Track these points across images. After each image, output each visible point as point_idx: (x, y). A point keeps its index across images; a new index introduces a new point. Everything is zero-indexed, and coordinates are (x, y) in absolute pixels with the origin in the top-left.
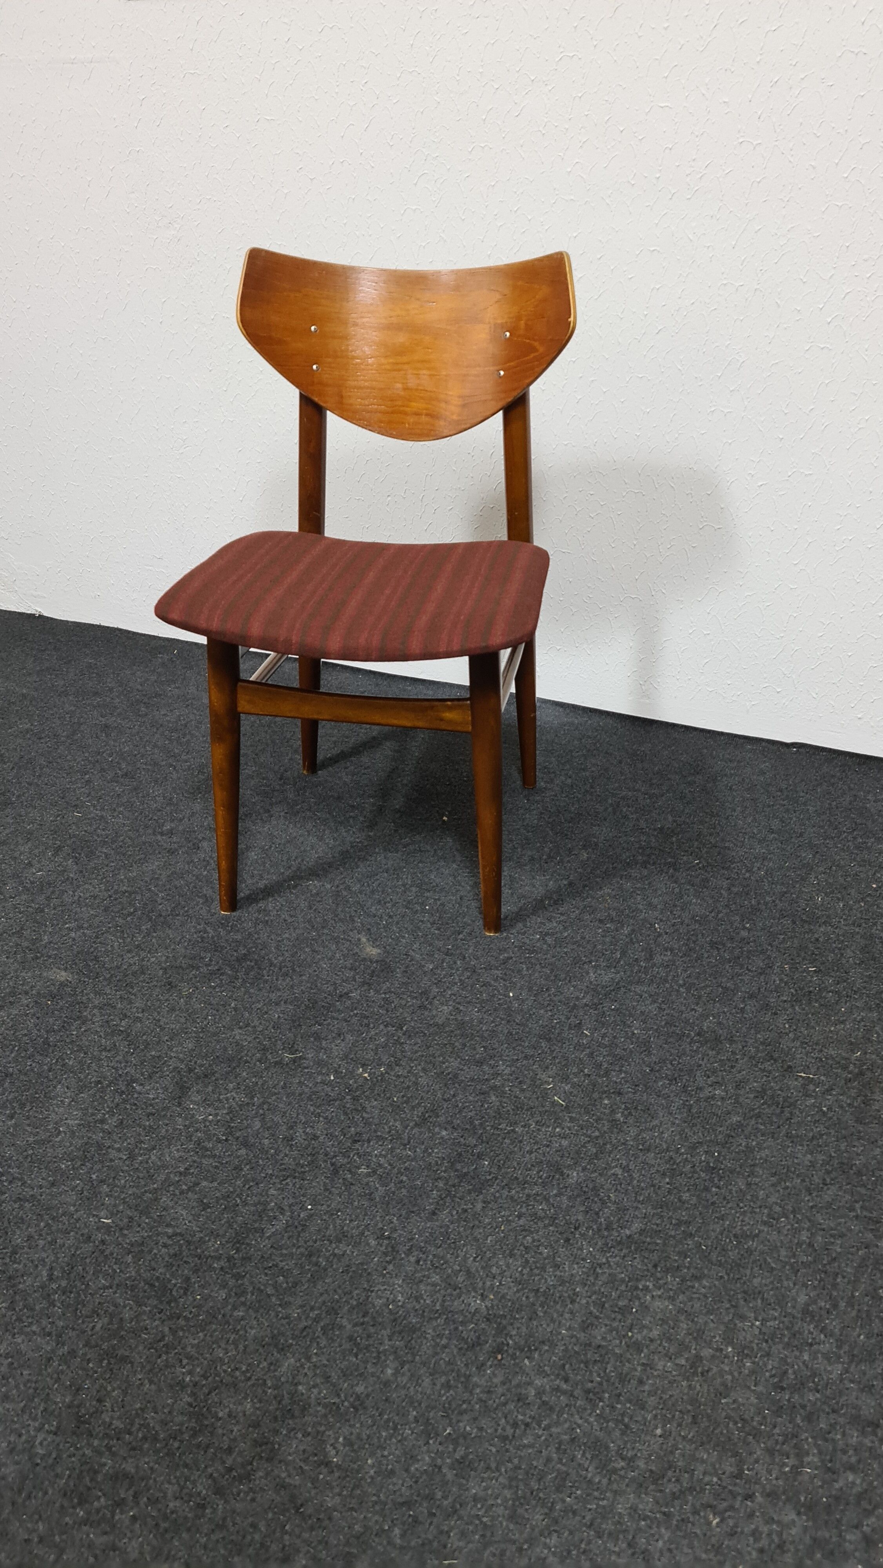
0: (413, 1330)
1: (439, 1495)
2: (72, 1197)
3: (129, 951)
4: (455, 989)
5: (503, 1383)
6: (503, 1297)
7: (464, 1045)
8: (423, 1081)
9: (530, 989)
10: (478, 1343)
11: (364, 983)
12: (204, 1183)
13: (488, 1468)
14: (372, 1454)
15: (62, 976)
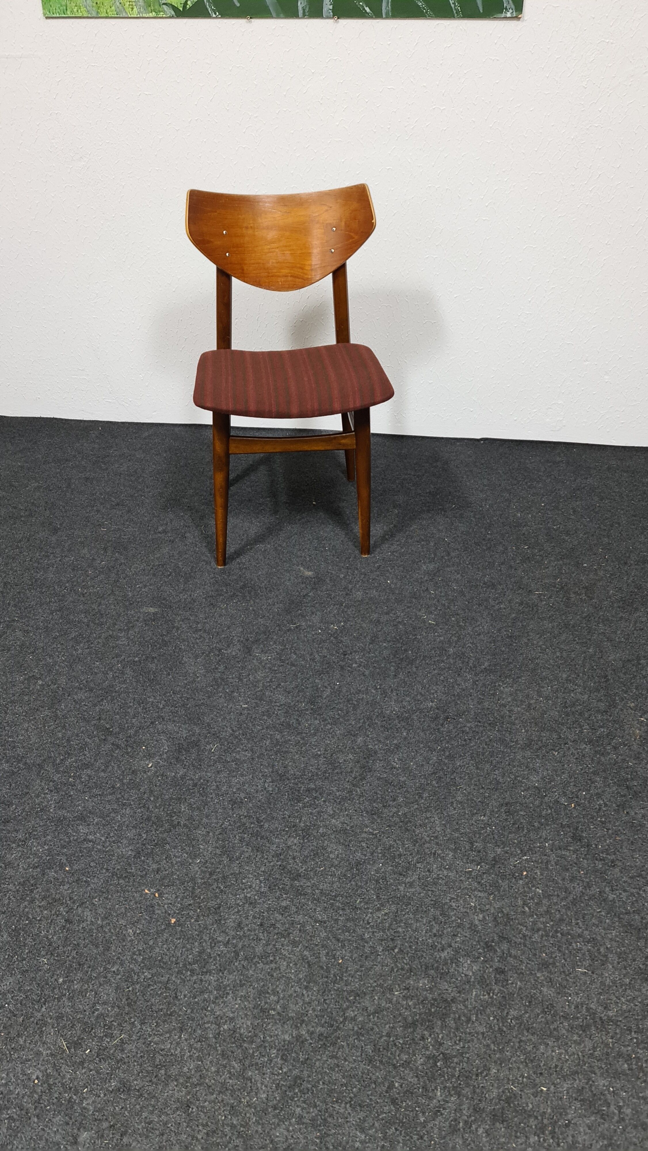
0: (407, 718)
1: (445, 768)
2: (222, 700)
3: (181, 593)
4: (360, 584)
5: (454, 728)
6: (441, 700)
7: (377, 607)
8: (364, 625)
9: (397, 578)
10: (436, 718)
11: (313, 589)
12: (282, 684)
13: (461, 756)
14: (411, 761)
15: (152, 610)
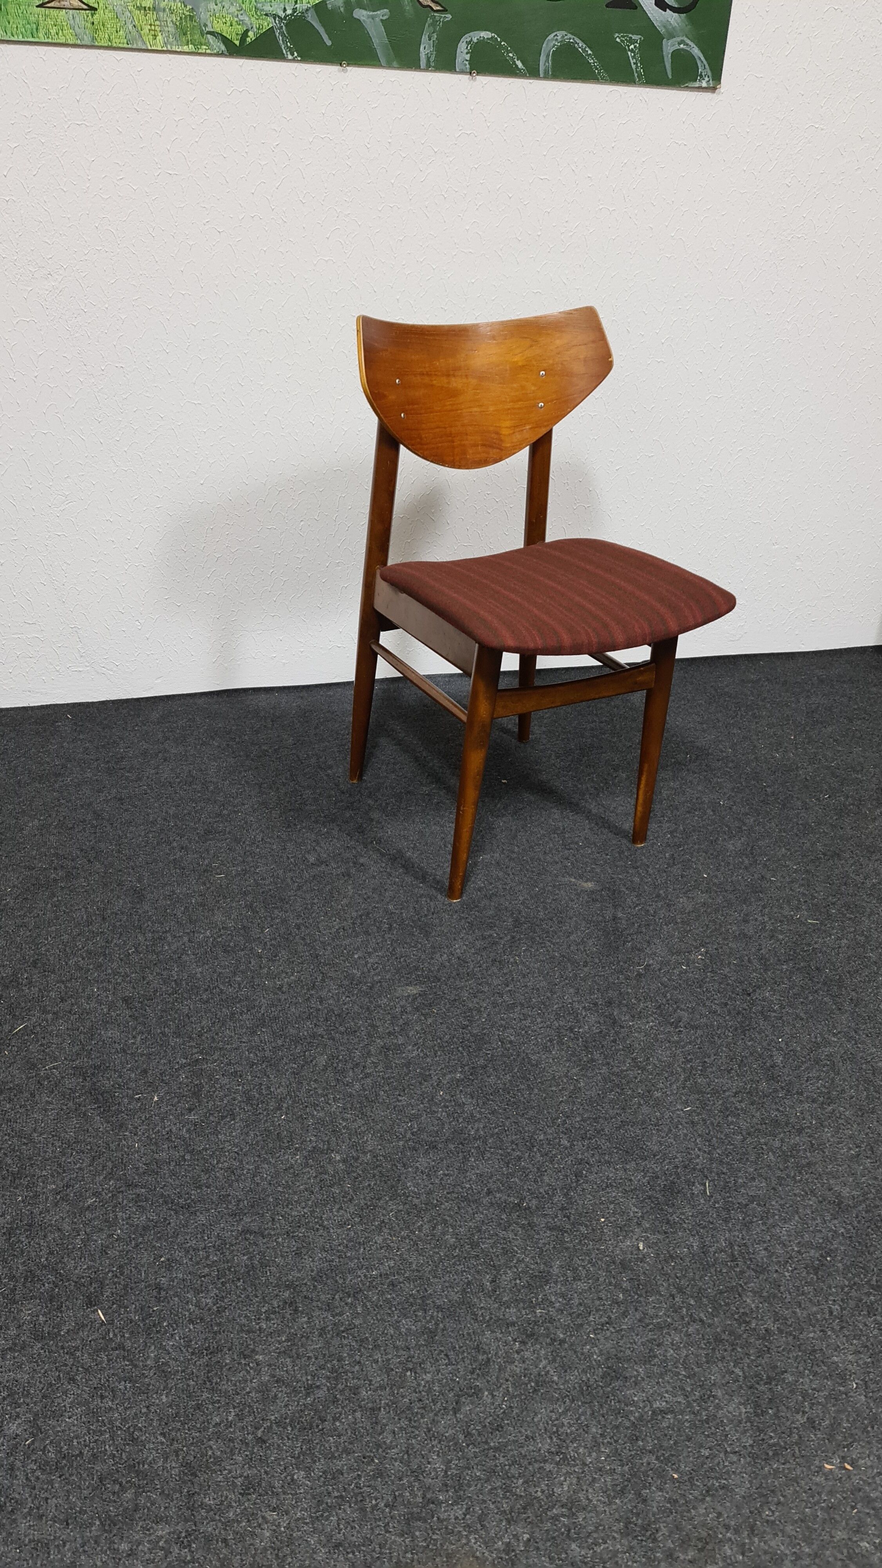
2: (647, 1109)
4: (671, 887)
7: (724, 916)
11: (615, 906)
15: (413, 990)
